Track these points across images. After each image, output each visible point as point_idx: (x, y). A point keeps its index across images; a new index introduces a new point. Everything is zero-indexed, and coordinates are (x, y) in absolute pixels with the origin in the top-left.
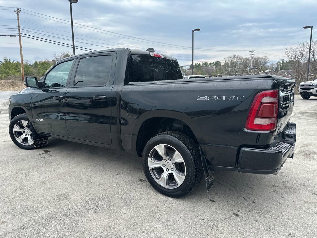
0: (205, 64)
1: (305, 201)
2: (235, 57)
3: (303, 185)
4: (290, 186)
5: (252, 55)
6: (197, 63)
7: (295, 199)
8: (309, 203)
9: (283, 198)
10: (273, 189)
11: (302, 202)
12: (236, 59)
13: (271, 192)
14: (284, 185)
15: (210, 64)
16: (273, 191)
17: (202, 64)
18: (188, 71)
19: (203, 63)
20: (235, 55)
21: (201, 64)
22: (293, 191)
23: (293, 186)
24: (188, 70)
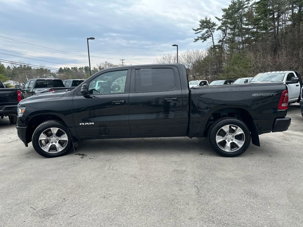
0: (75, 69)
2: (107, 64)
5: (123, 63)
6: (66, 67)
12: (107, 65)
15: (80, 68)
17: (72, 69)
18: (57, 75)
19: (72, 67)
20: (107, 62)
21: (70, 68)
24: (57, 73)
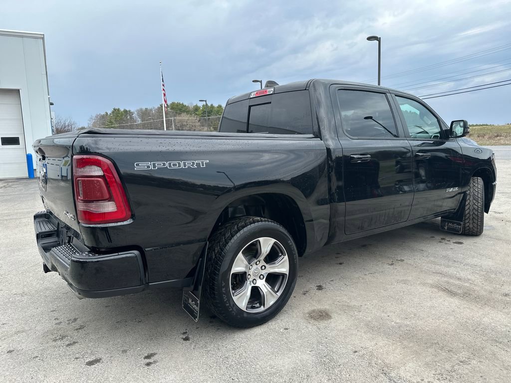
1: (23, 332)
3: (37, 357)
4: (59, 343)
7: (38, 328)
8: (17, 333)
9: (55, 319)
10: (79, 322)
11: (26, 328)
13: (77, 317)
14: (69, 338)
16: (75, 320)
22: (49, 337)
23: (54, 343)
